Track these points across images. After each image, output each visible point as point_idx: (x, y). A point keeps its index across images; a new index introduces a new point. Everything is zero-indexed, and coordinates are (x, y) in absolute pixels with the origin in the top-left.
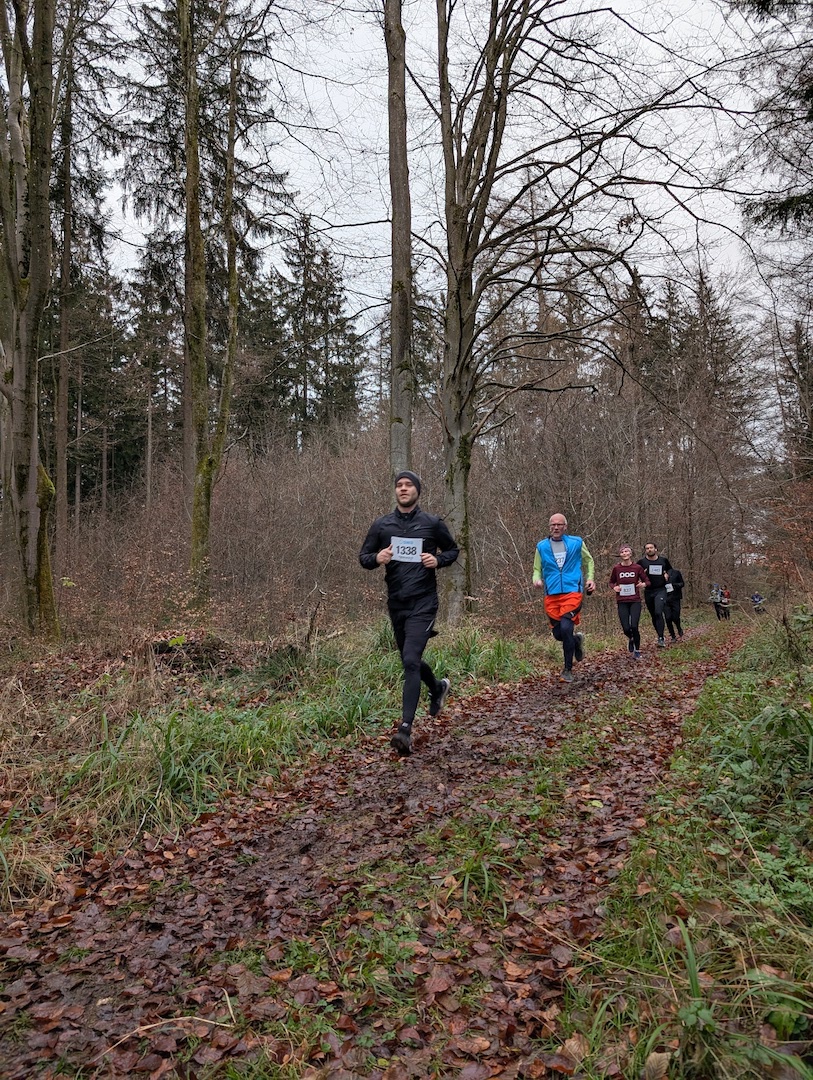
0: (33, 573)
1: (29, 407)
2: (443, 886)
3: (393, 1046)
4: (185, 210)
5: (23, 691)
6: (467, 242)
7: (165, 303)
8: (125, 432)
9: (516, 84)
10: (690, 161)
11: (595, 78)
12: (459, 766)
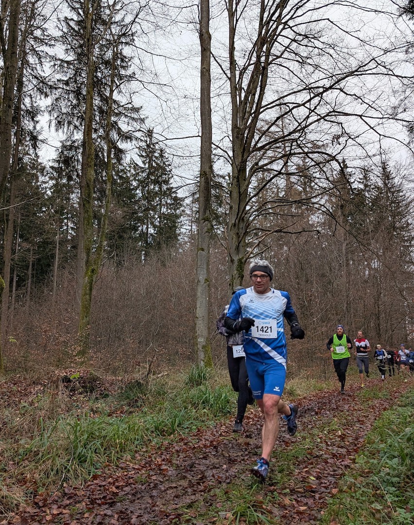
4: (83, 127)
7: (70, 178)
9: (274, 60)
10: (376, 102)
12: (235, 455)
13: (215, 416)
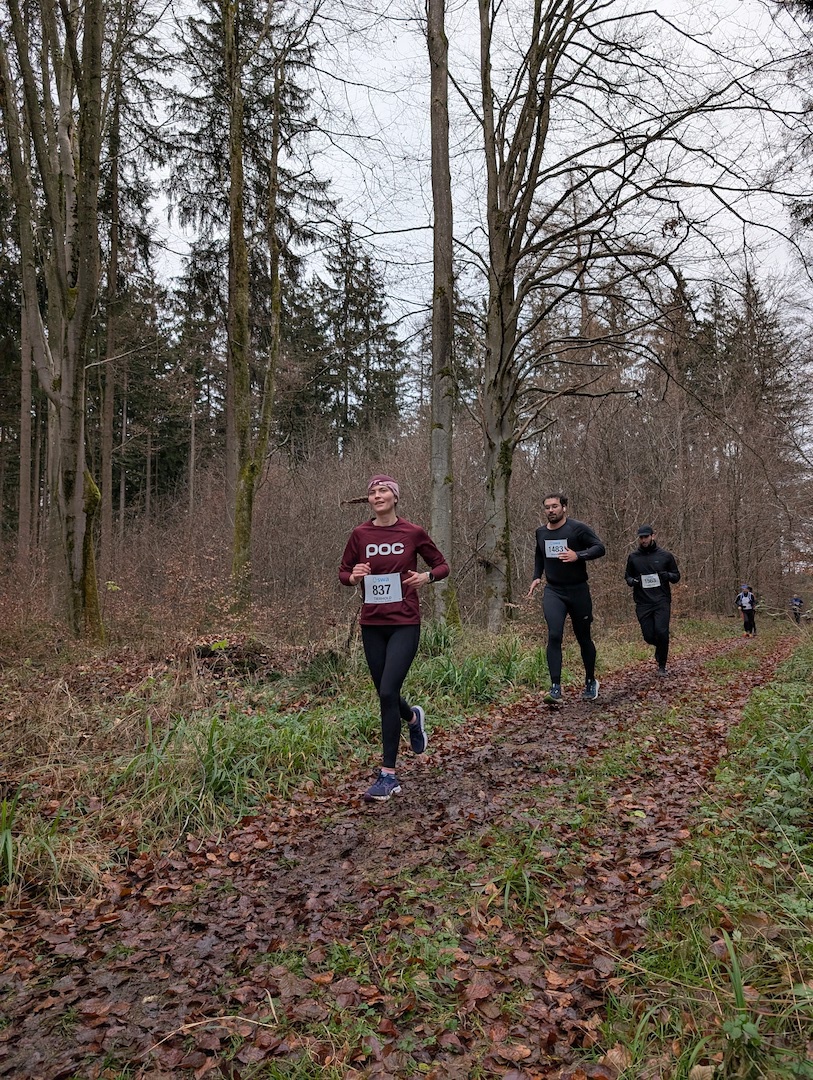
0: (79, 577)
1: (76, 414)
2: (484, 893)
3: (434, 1051)
4: (229, 219)
5: (68, 693)
6: (510, 247)
7: (209, 311)
8: (169, 438)
9: (560, 88)
10: (738, 163)
11: (640, 80)
12: (500, 774)
13: (465, 707)
